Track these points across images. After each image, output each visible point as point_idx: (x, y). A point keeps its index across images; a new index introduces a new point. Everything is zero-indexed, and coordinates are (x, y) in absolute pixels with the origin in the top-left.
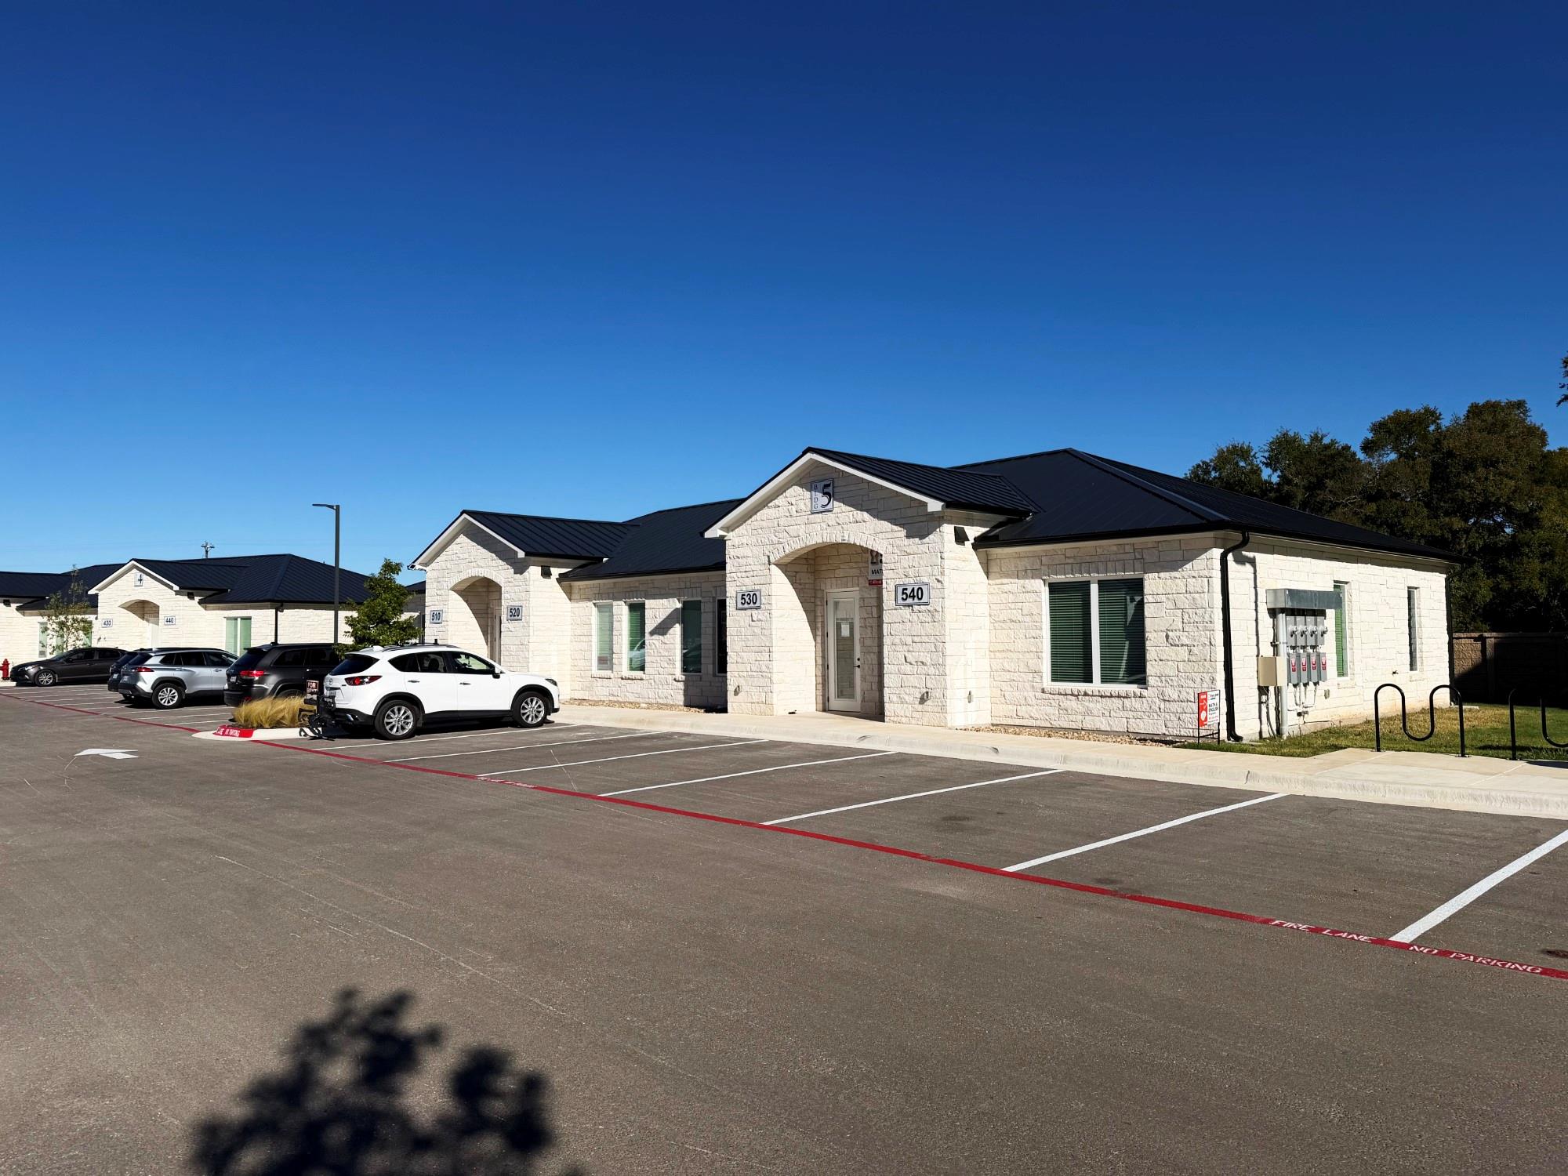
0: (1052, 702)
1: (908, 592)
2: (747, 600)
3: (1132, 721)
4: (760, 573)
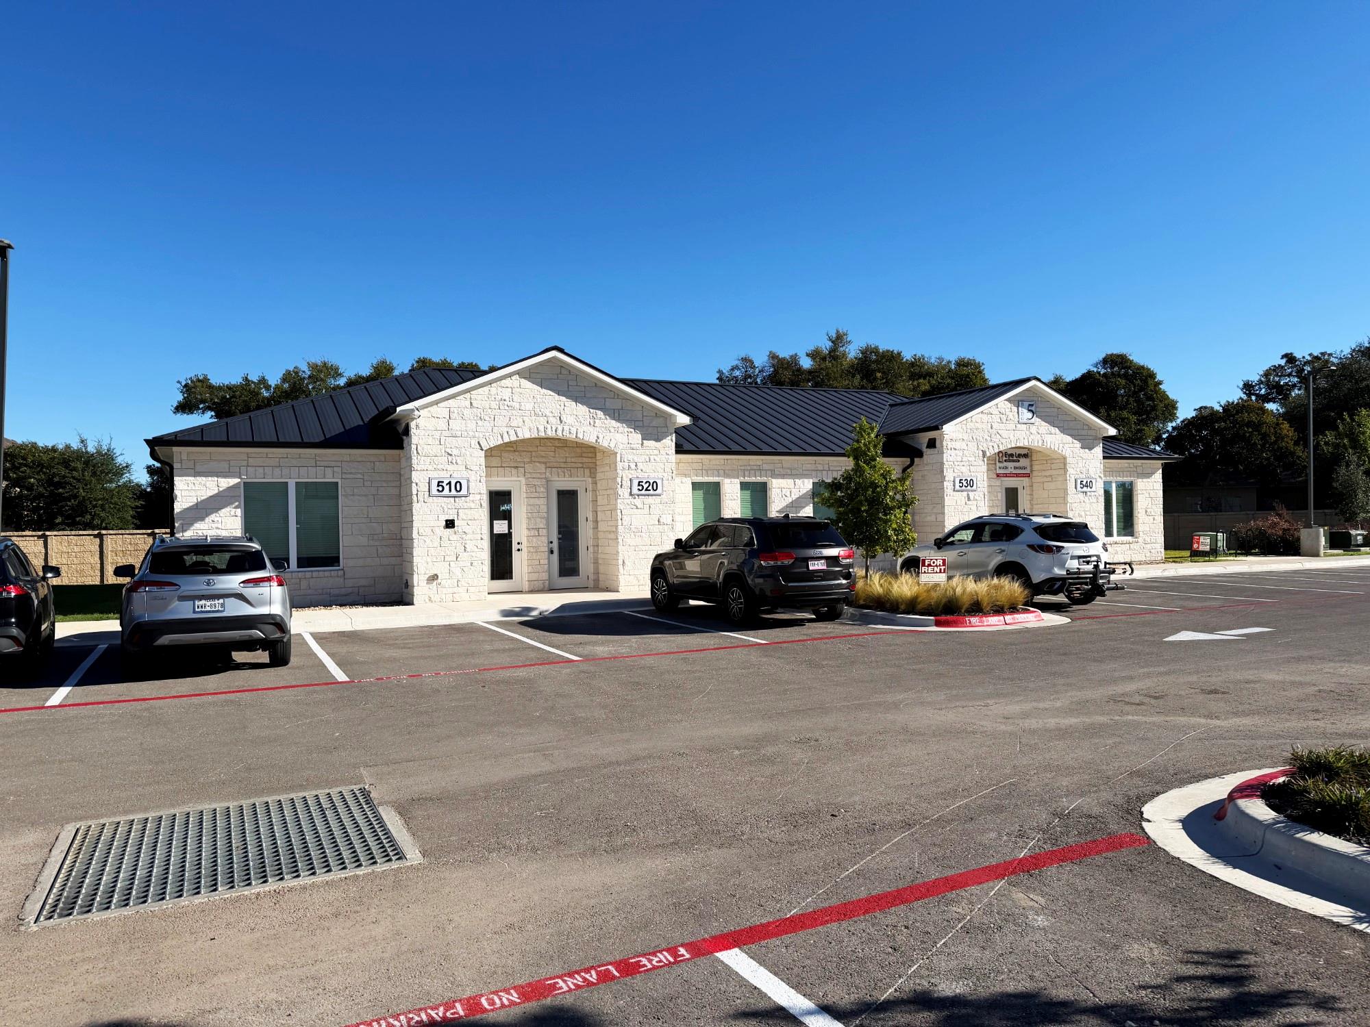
1: (1084, 483)
2: (965, 484)
4: (975, 463)
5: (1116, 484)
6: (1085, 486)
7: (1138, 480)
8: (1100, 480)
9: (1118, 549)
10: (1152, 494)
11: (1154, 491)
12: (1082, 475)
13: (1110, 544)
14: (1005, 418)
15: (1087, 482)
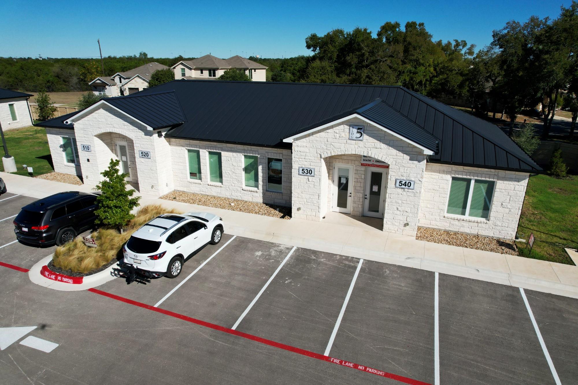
0: (447, 221)
1: (403, 183)
2: (306, 171)
3: (480, 231)
4: (314, 161)
5: (477, 181)
6: (404, 185)
7: (498, 181)
8: (420, 182)
9: (466, 224)
10: (512, 193)
11: (514, 191)
12: (403, 177)
13: (457, 220)
14: (338, 135)
15: (406, 182)
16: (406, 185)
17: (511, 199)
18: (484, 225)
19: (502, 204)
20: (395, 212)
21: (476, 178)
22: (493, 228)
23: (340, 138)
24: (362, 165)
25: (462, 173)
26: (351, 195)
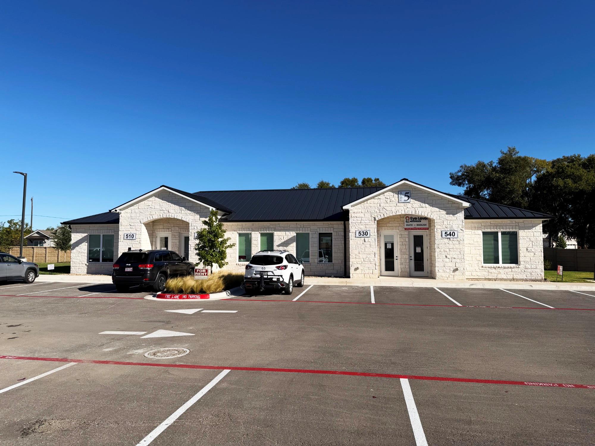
0: (486, 270)
2: (362, 234)
3: (515, 275)
4: (369, 224)
5: (503, 233)
6: (449, 235)
7: (520, 231)
8: (462, 231)
9: (501, 271)
10: (532, 239)
11: (534, 237)
12: (447, 229)
13: (494, 268)
14: (389, 200)
15: (450, 233)
16: (451, 235)
17: (533, 244)
18: (516, 270)
19: (527, 249)
20: (445, 260)
21: (502, 230)
22: (525, 271)
23: (391, 202)
24: (405, 229)
25: (490, 226)
26: (397, 258)
